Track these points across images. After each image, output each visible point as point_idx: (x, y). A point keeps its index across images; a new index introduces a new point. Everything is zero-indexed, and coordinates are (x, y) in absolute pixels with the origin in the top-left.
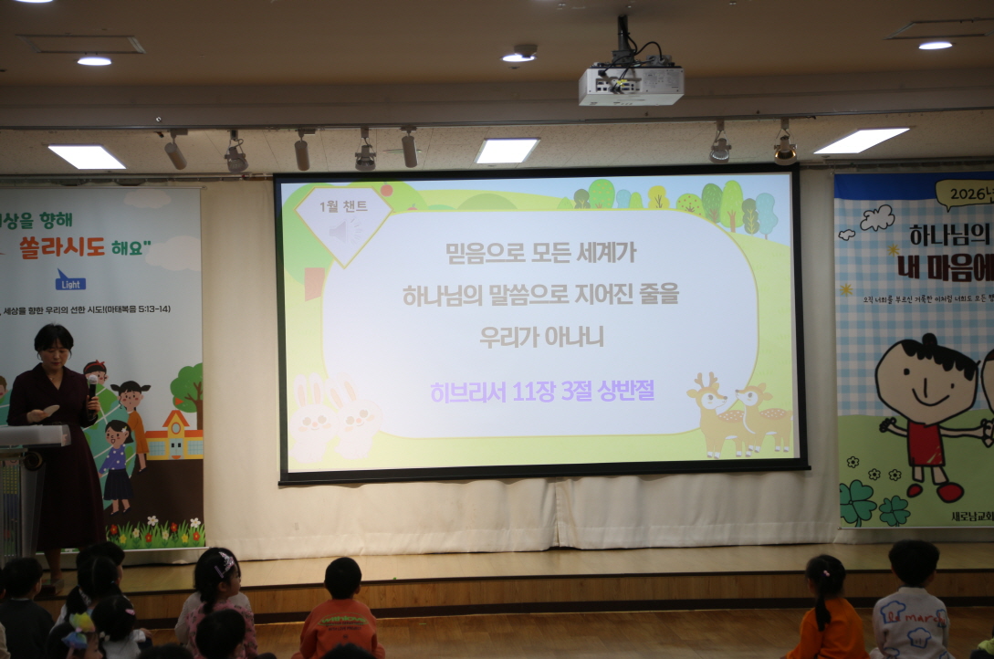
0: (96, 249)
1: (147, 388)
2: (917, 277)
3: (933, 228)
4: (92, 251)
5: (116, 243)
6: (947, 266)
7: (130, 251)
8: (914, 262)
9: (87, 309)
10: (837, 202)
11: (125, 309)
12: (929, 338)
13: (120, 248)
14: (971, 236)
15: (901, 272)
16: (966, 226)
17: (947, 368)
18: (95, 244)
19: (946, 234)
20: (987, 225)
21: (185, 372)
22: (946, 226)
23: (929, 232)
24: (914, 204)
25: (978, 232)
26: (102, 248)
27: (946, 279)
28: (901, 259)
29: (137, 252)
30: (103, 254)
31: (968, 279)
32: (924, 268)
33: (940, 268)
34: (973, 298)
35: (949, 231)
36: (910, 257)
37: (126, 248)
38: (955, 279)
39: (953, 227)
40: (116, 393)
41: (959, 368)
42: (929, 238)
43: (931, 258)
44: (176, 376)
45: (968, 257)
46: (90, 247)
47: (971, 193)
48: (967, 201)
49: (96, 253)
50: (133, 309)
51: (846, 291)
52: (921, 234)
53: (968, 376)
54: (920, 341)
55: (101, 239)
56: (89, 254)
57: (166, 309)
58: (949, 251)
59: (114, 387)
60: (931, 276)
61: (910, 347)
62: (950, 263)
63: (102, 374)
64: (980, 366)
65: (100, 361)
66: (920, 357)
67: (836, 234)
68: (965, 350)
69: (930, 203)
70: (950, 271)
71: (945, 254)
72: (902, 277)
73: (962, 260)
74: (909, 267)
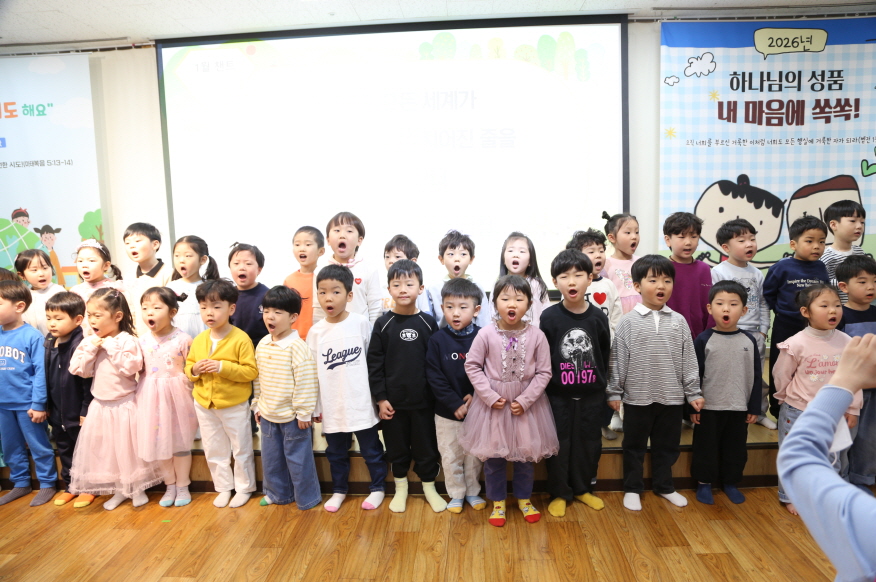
0: (11, 112)
1: (58, 230)
2: (735, 121)
3: (751, 74)
4: (9, 114)
5: (25, 106)
6: (761, 111)
7: (36, 112)
8: (733, 107)
9: (9, 164)
10: (664, 48)
11: (37, 163)
12: (743, 179)
13: (29, 110)
14: (784, 83)
15: (721, 116)
16: (781, 73)
17: (758, 206)
18: (10, 108)
19: (762, 81)
20: (800, 73)
21: (88, 216)
22: (762, 74)
23: (747, 78)
24: (734, 52)
25: (791, 79)
26: (15, 111)
27: (760, 123)
28: (721, 105)
29: (42, 113)
30: (16, 116)
31: (780, 123)
32: (741, 112)
33: (755, 113)
34: (784, 141)
35: (765, 78)
36: (729, 103)
37: (33, 110)
38: (769, 123)
39: (769, 74)
40: (38, 235)
41: (768, 207)
42: (747, 84)
43: (747, 104)
44: (82, 220)
45: (781, 103)
46: (6, 110)
47: (785, 42)
48: (783, 49)
49: (12, 116)
50: (42, 164)
51: (670, 133)
52: (740, 81)
53: (776, 214)
54: (735, 182)
55: (13, 103)
56: (6, 117)
57: (69, 163)
58: (764, 97)
59: (37, 230)
60: (747, 120)
61: (726, 187)
62: (765, 108)
63: (26, 218)
64: (786, 205)
65: (23, 209)
66: (734, 197)
67: (662, 80)
68: (774, 190)
69: (749, 51)
70: (764, 116)
71: (761, 99)
72: (721, 121)
73: (775, 106)
74: (728, 112)
